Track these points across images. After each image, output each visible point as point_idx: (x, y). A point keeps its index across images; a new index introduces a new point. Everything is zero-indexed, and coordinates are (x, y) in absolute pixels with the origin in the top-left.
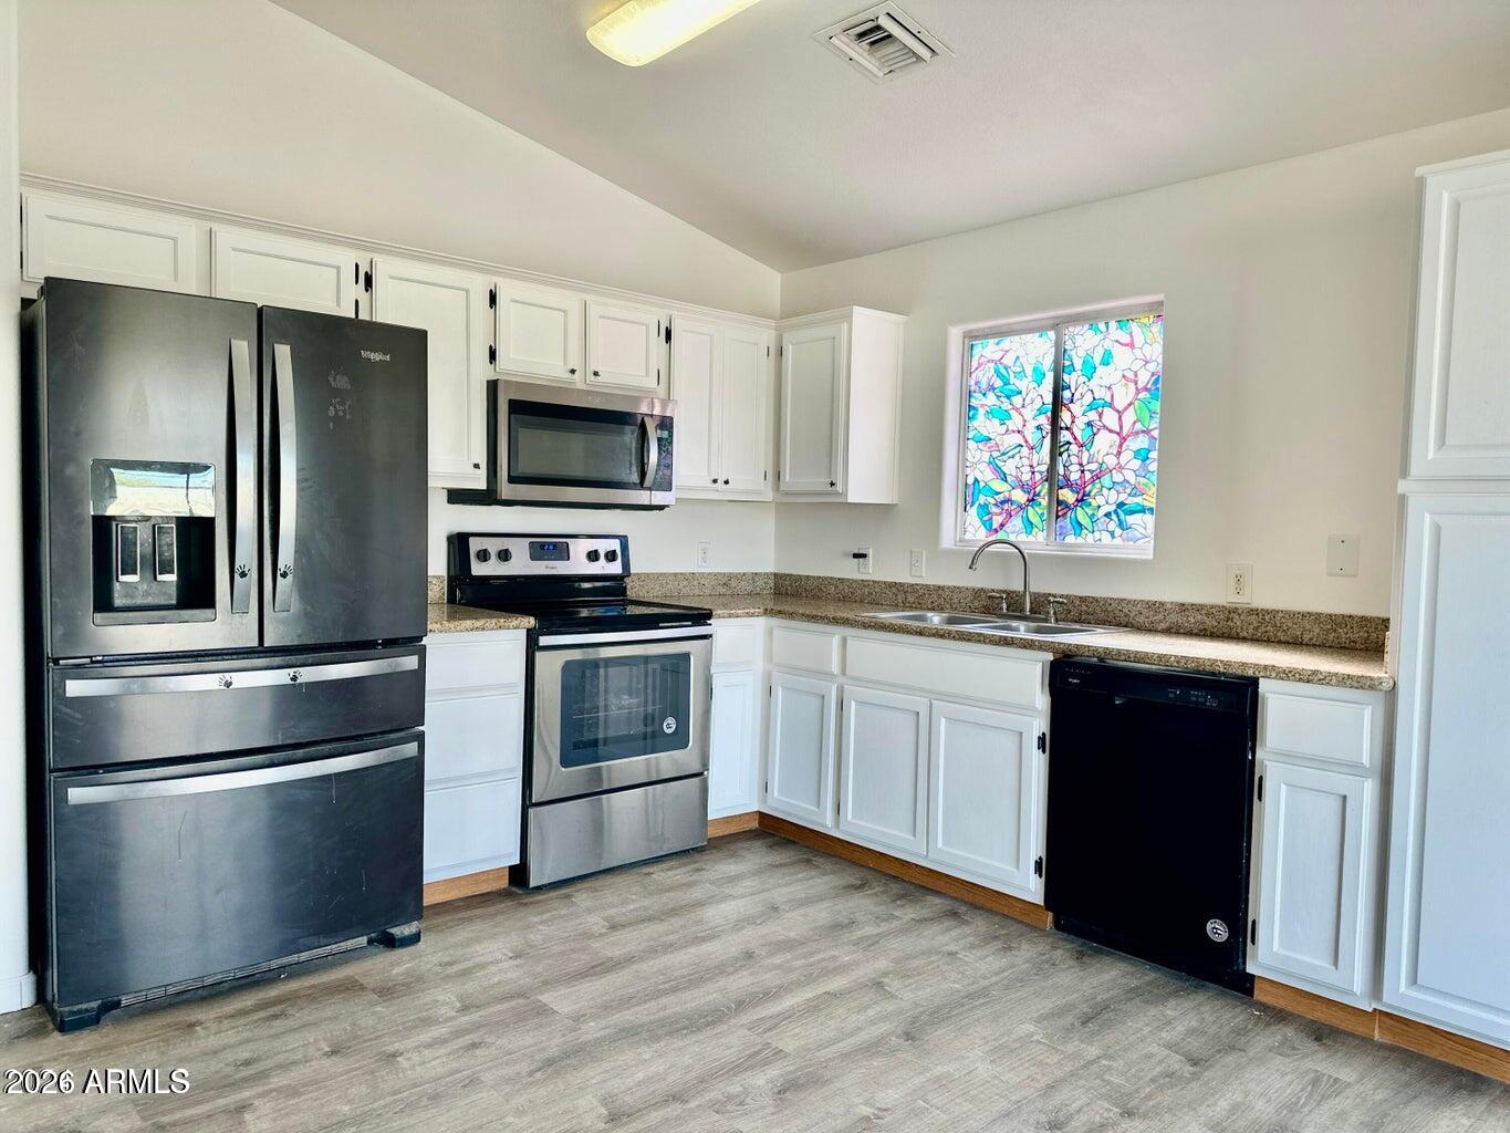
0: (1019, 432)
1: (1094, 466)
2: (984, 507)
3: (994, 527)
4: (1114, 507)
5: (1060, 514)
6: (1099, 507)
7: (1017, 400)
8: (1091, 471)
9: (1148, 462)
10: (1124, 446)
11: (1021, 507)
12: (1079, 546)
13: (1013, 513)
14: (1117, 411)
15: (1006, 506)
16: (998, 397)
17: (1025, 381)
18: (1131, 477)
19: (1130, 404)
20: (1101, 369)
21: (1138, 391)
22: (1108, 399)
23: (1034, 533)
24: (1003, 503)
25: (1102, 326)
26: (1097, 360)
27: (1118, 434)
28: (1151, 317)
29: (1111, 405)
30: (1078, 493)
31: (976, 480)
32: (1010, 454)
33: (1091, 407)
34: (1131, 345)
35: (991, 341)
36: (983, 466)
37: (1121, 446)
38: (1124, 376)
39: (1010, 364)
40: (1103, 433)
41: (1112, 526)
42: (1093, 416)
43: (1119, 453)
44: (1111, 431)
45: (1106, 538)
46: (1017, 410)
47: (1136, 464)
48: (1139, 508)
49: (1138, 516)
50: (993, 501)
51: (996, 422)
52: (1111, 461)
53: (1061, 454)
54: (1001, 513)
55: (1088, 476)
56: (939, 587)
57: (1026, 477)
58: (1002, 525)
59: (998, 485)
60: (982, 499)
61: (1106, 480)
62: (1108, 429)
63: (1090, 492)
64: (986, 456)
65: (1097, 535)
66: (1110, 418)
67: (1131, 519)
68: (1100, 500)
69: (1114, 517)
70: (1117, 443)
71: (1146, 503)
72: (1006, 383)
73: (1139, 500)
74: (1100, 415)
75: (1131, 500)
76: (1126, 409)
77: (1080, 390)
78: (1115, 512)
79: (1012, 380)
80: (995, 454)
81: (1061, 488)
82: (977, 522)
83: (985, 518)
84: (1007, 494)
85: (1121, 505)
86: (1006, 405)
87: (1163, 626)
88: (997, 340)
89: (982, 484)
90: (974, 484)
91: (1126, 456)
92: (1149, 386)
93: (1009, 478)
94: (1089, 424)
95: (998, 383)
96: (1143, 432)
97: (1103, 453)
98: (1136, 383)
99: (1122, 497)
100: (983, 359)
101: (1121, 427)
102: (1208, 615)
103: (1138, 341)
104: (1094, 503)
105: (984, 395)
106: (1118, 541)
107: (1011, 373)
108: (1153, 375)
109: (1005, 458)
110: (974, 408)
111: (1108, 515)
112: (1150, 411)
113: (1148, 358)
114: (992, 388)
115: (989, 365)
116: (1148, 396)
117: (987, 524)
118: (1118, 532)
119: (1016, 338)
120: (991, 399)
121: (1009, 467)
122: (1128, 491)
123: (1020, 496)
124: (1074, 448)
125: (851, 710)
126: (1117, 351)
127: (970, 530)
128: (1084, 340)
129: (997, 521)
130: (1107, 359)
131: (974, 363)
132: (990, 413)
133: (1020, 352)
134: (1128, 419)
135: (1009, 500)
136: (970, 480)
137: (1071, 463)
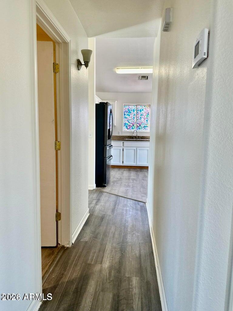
0: (131, 117)
4: (144, 126)
5: (137, 127)
13: (131, 127)
19: (145, 115)
20: (142, 111)
22: (143, 114)
23: (133, 129)
25: (142, 106)
26: (142, 110)
28: (148, 106)
30: (139, 125)
35: (127, 106)
41: (144, 128)
42: (141, 116)
44: (143, 118)
45: (143, 130)
46: (131, 115)
47: (146, 122)
49: (146, 127)
52: (143, 121)
53: (137, 120)
55: (141, 123)
56: (123, 136)
57: (132, 123)
59: (128, 124)
60: (126, 125)
61: (143, 123)
64: (127, 120)
66: (143, 116)
68: (142, 126)
77: (139, 113)
79: (130, 111)
81: (137, 124)
86: (129, 114)
91: (145, 121)
92: (148, 114)
93: (130, 123)
95: (128, 111)
96: (147, 118)
98: (146, 113)
103: (146, 108)
108: (148, 112)
110: (125, 114)
113: (147, 110)
115: (127, 109)
119: (131, 106)
120: (127, 113)
121: (130, 121)
123: (131, 125)
124: (139, 120)
125: (125, 150)
126: (144, 109)
127: (125, 129)
128: (140, 108)
129: (128, 128)
130: (143, 110)
131: (125, 108)
132: (127, 115)
133: (131, 108)
134: (145, 117)
135: (130, 125)
136: (125, 123)
137: (139, 121)
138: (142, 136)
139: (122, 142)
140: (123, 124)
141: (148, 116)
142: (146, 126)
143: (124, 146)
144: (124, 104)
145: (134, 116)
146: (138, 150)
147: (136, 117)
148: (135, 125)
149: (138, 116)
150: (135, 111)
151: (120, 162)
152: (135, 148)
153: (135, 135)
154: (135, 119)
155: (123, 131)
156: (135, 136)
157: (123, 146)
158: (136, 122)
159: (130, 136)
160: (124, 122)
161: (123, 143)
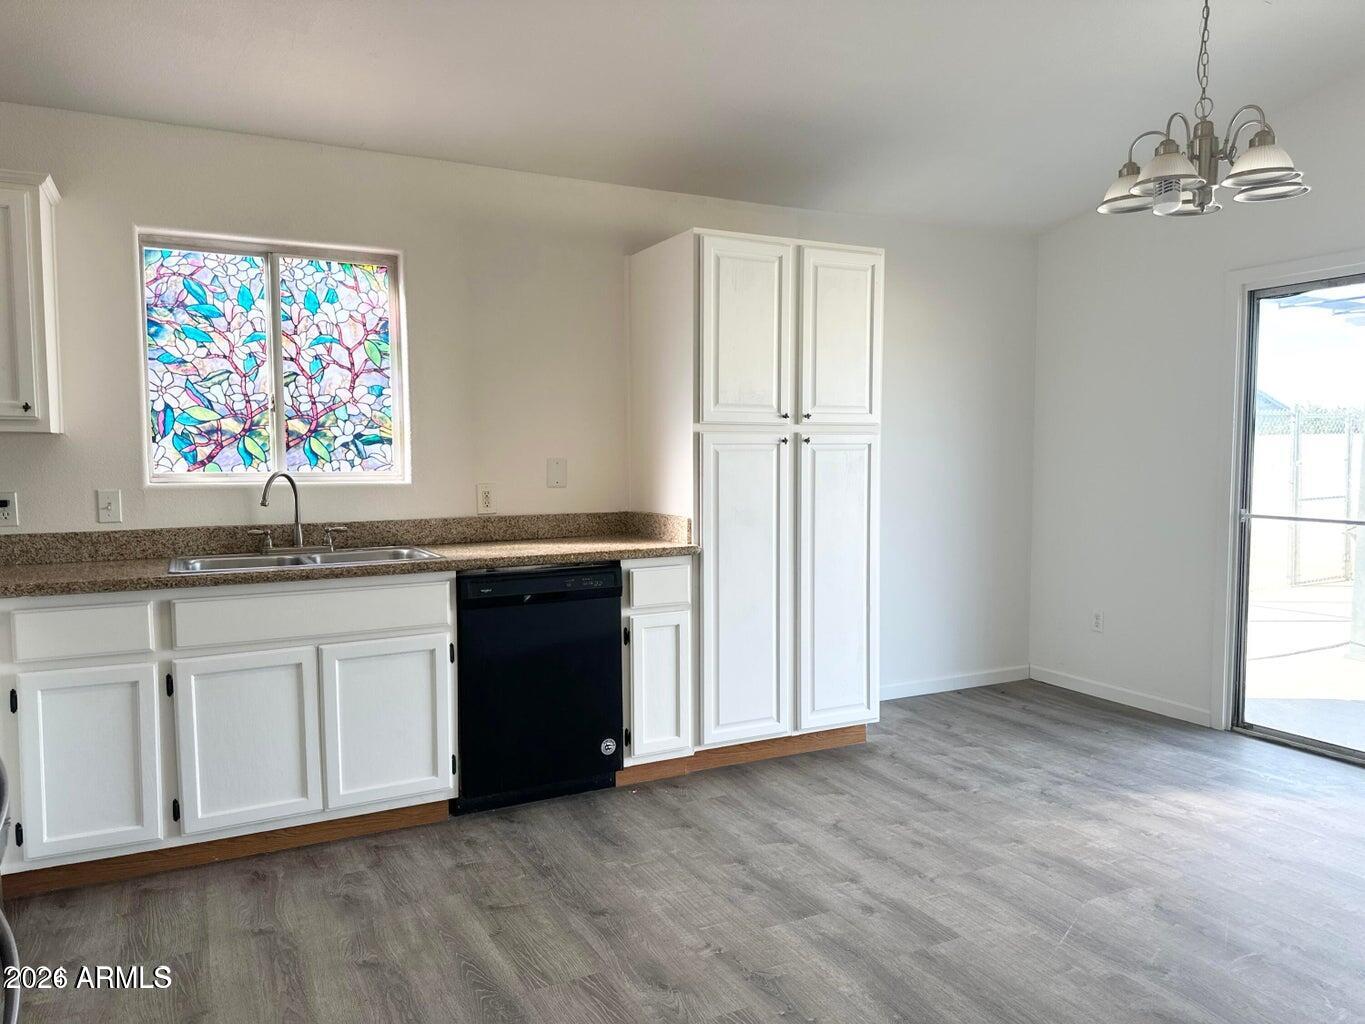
0: (225, 357)
1: (326, 399)
2: (184, 436)
3: (200, 458)
4: (351, 438)
5: (291, 444)
6: (336, 437)
7: (220, 323)
8: (323, 403)
9: (382, 398)
10: (357, 381)
11: (235, 437)
12: (315, 475)
13: (224, 444)
14: (348, 349)
15: (215, 437)
16: (192, 316)
17: (228, 306)
18: (366, 410)
19: (360, 343)
20: (326, 307)
21: (367, 333)
22: (336, 335)
23: (255, 465)
24: (209, 432)
25: (323, 263)
26: (321, 296)
27: (349, 370)
28: (375, 267)
29: (340, 342)
30: (311, 424)
31: (167, 406)
32: (216, 380)
33: (318, 341)
34: (356, 288)
35: (176, 252)
36: (176, 392)
37: (353, 381)
38: (351, 316)
39: (207, 281)
40: (333, 367)
41: (351, 455)
42: (320, 349)
43: (352, 388)
44: (341, 366)
45: (345, 466)
46: (220, 333)
47: (371, 399)
48: (377, 439)
49: (376, 448)
50: (195, 431)
51: (192, 344)
52: (345, 395)
53: (287, 385)
54: (207, 444)
55: (320, 407)
56: (154, 531)
57: (239, 406)
58: (211, 458)
59: (200, 413)
60: (178, 428)
61: (341, 413)
62: (338, 364)
63: (324, 423)
64: (180, 381)
65: (335, 464)
66: (339, 353)
67: (370, 449)
68: (336, 431)
69: (352, 447)
70: (350, 378)
71: (383, 435)
72: (203, 302)
73: (376, 431)
74: (329, 351)
75: (367, 432)
76: (355, 348)
77: (303, 322)
78: (353, 442)
79: (210, 300)
80: (193, 379)
81: (290, 418)
82: (172, 453)
83: (186, 450)
84: (215, 424)
85: (358, 436)
86: (204, 325)
87: (430, 539)
88: (185, 252)
89: (177, 412)
90: (165, 411)
91: (359, 392)
92: (378, 329)
93: (215, 406)
94: (316, 357)
95: (190, 301)
96: (375, 370)
97: (334, 387)
98: (364, 325)
99: (359, 429)
100: (163, 271)
101: (353, 364)
102: (467, 525)
103: (363, 285)
104: (329, 434)
105: (171, 311)
106: (358, 469)
107: (208, 293)
108: (380, 319)
109: (209, 384)
110: (156, 324)
111: (345, 445)
112: (380, 352)
113: (375, 303)
114: (181, 304)
115: (174, 278)
116: (378, 338)
117: (190, 457)
118: (357, 461)
119: (213, 256)
120: (182, 317)
121: (216, 393)
122: (365, 423)
123: (232, 426)
124: (302, 380)
125: (190, 687)
126: (342, 291)
127: (164, 464)
128: (300, 274)
129: (203, 453)
130: (332, 298)
131: (150, 274)
132: (181, 332)
133: (219, 272)
134: (359, 357)
135: (218, 430)
136: (159, 406)
137: (299, 394)
138: (349, 525)
139: (150, 610)
140: (146, 419)
141: (384, 347)
142: (369, 433)
143: (181, 641)
144: (138, 230)
145: (255, 347)
146: (336, 671)
147: (269, 357)
148: (270, 431)
149: (289, 348)
150: (264, 305)
151: (139, 818)
152: (305, 654)
153: (278, 514)
154: (266, 372)
155: (148, 483)
156: (274, 528)
157: (168, 639)
158: (277, 399)
159: (233, 531)
160: (150, 400)
161: (166, 611)
